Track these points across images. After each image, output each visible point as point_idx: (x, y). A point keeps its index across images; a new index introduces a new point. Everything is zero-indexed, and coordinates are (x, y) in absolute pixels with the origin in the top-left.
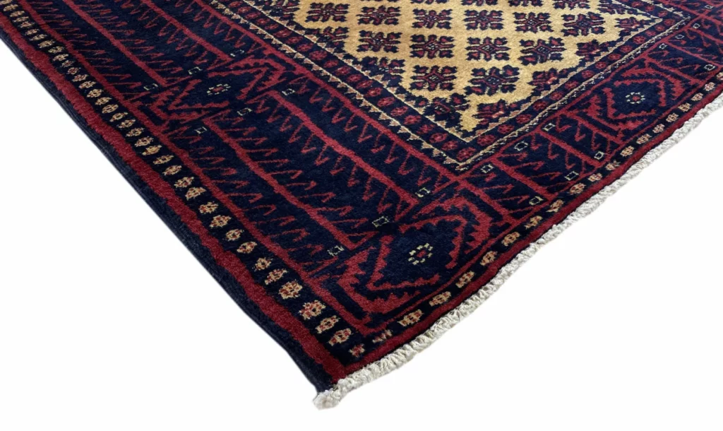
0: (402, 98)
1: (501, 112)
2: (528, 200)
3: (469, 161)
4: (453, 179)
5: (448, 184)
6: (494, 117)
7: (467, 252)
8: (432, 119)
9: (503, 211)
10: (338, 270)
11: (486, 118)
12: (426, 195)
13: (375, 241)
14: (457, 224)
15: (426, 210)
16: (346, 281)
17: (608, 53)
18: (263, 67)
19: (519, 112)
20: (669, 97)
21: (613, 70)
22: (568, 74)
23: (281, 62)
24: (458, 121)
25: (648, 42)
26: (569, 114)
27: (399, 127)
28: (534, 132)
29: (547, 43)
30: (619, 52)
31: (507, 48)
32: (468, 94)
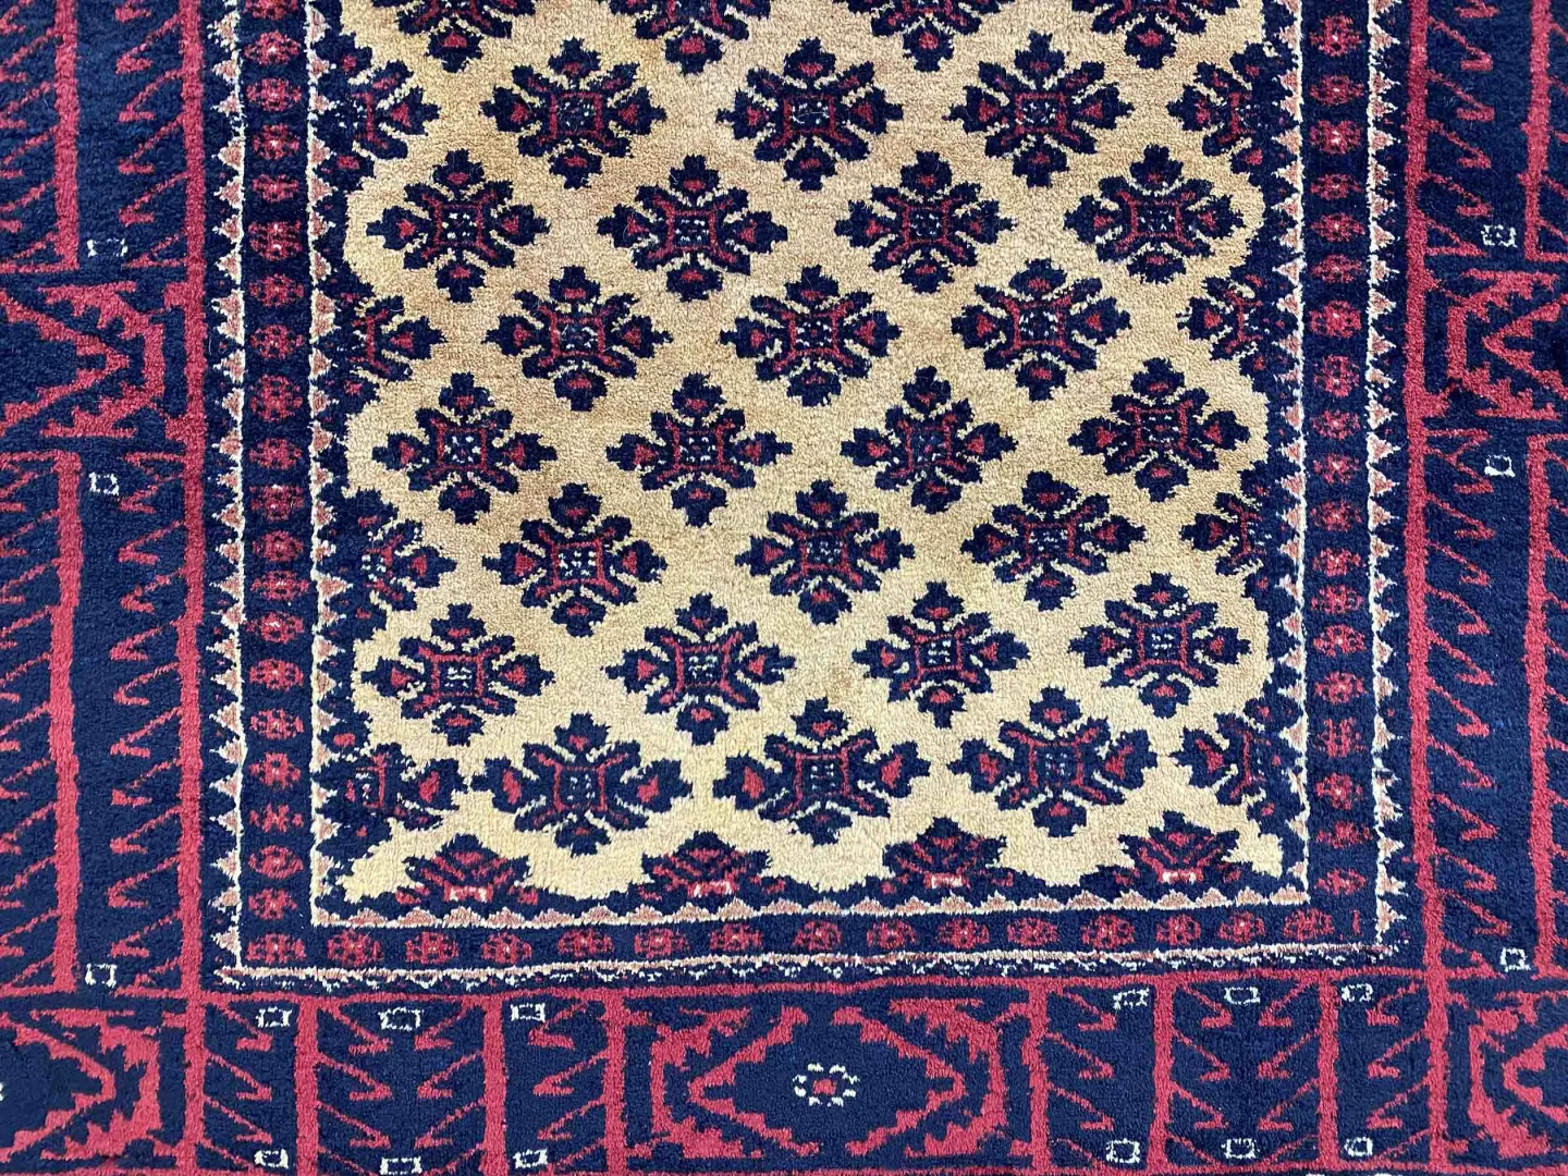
0: (321, 686)
1: (483, 894)
2: (259, 1146)
3: (261, 973)
4: (190, 987)
5: (163, 994)
6: (453, 894)
7: (46, 1155)
8: (319, 796)
11: (428, 884)
12: (100, 988)
14: (95, 1086)
15: (69, 1017)
17: (970, 909)
18: (122, 346)
19: (519, 922)
20: (913, 1138)
21: (902, 969)
22: (775, 898)
23: (176, 358)
24: (360, 850)
25: (1116, 957)
26: (617, 1015)
27: (231, 769)
28: (477, 1000)
29: (871, 758)
30: (997, 930)
31: (752, 702)
32: (479, 783)
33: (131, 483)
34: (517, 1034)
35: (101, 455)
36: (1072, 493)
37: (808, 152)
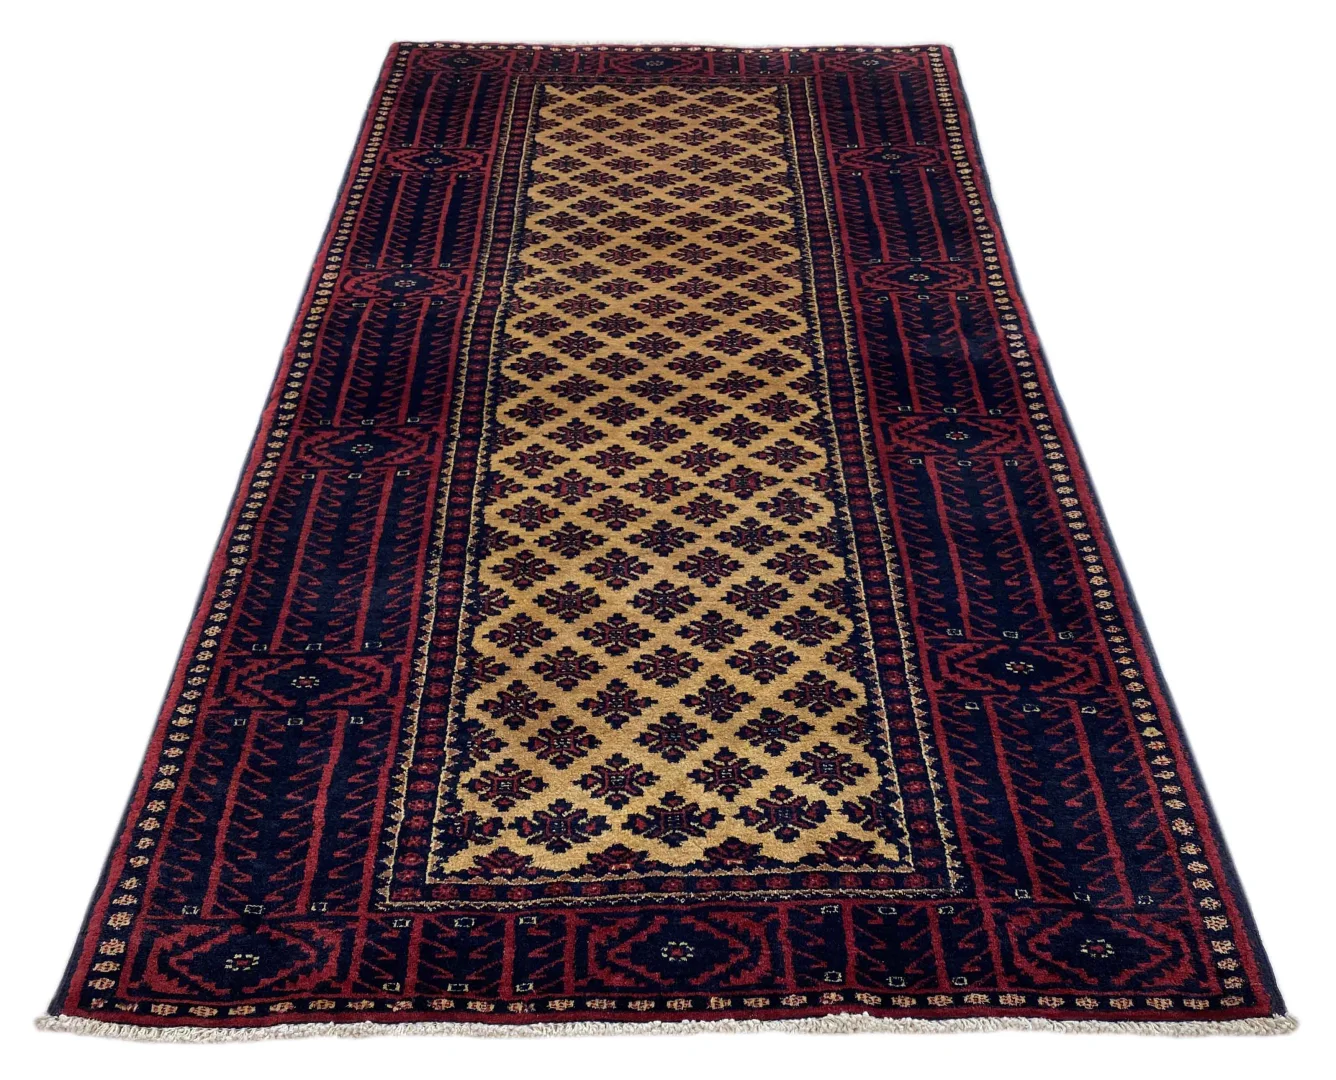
0: (443, 790)
1: (509, 871)
2: (386, 981)
3: (397, 905)
4: (361, 912)
5: (348, 914)
6: (495, 871)
7: (275, 989)
8: (435, 833)
9: (354, 974)
10: (168, 929)
11: (483, 867)
12: (318, 913)
13: (229, 923)
14: (306, 957)
15: (298, 926)
16: (165, 942)
17: (747, 873)
18: (374, 675)
19: (526, 882)
20: (724, 977)
21: (715, 899)
22: (651, 870)
23: (396, 678)
24: (453, 852)
25: (821, 892)
26: (571, 920)
27: (396, 823)
28: (503, 915)
29: (696, 814)
30: (761, 882)
31: (640, 793)
32: (511, 826)
33: (369, 720)
34: (522, 930)
35: (358, 711)
36: (782, 715)
37: (664, 611)
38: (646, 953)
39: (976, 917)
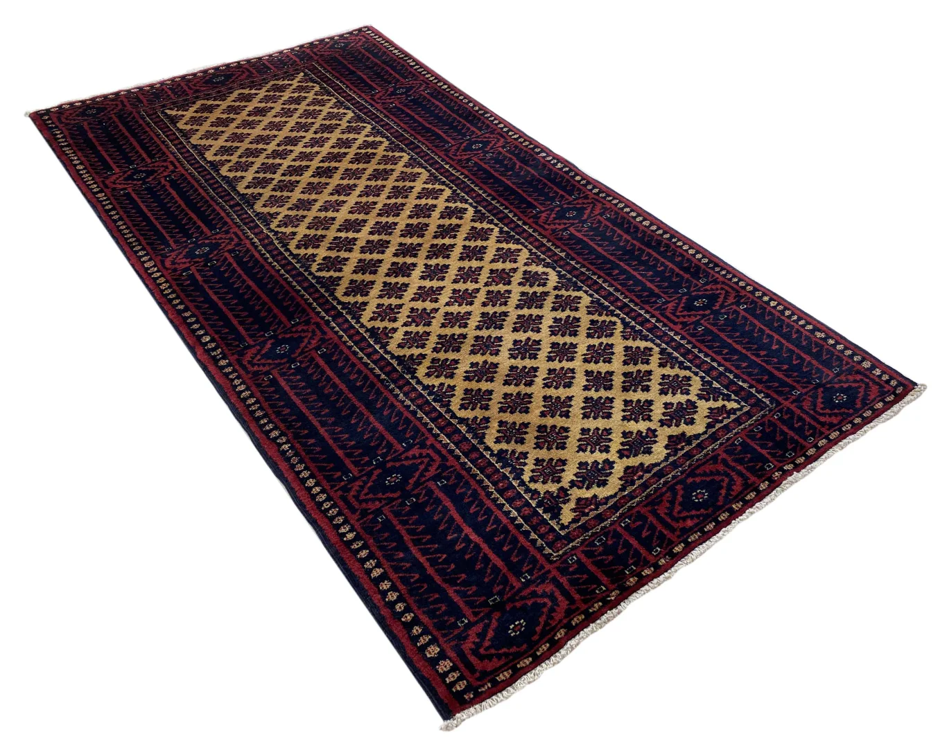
0: (521, 490)
1: (593, 507)
2: (595, 589)
3: (561, 552)
4: (548, 567)
5: (543, 571)
6: (587, 511)
7: (547, 628)
8: (540, 511)
9: (577, 597)
10: (462, 638)
11: (580, 511)
12: (528, 581)
13: (488, 616)
14: (545, 605)
15: (525, 593)
16: (467, 646)
17: (691, 447)
18: (425, 457)
19: (605, 507)
20: (728, 494)
21: (690, 465)
22: (652, 469)
23: (439, 452)
24: (559, 514)
25: (728, 436)
26: (643, 510)
27: (516, 518)
28: (613, 527)
29: (644, 434)
30: (700, 447)
31: (610, 440)
32: (571, 487)
33: (448, 479)
34: (627, 528)
35: (436, 478)
36: (633, 372)
37: (530, 355)
38: (688, 504)
39: (789, 411)
